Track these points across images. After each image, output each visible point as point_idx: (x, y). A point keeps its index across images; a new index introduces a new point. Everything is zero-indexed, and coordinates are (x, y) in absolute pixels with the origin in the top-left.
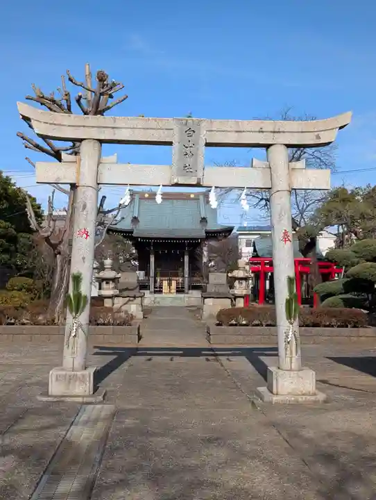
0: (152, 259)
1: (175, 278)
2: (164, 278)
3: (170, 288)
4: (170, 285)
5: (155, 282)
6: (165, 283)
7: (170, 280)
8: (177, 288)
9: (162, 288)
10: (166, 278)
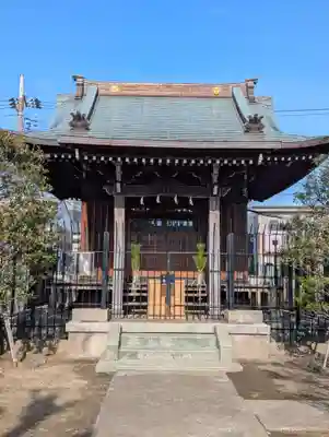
0: (119, 216)
1: (184, 274)
2: (151, 273)
3: (168, 301)
4: (168, 293)
5: (128, 279)
6: (155, 287)
7: (170, 280)
8: (188, 299)
9: (145, 299)
10: (158, 274)
